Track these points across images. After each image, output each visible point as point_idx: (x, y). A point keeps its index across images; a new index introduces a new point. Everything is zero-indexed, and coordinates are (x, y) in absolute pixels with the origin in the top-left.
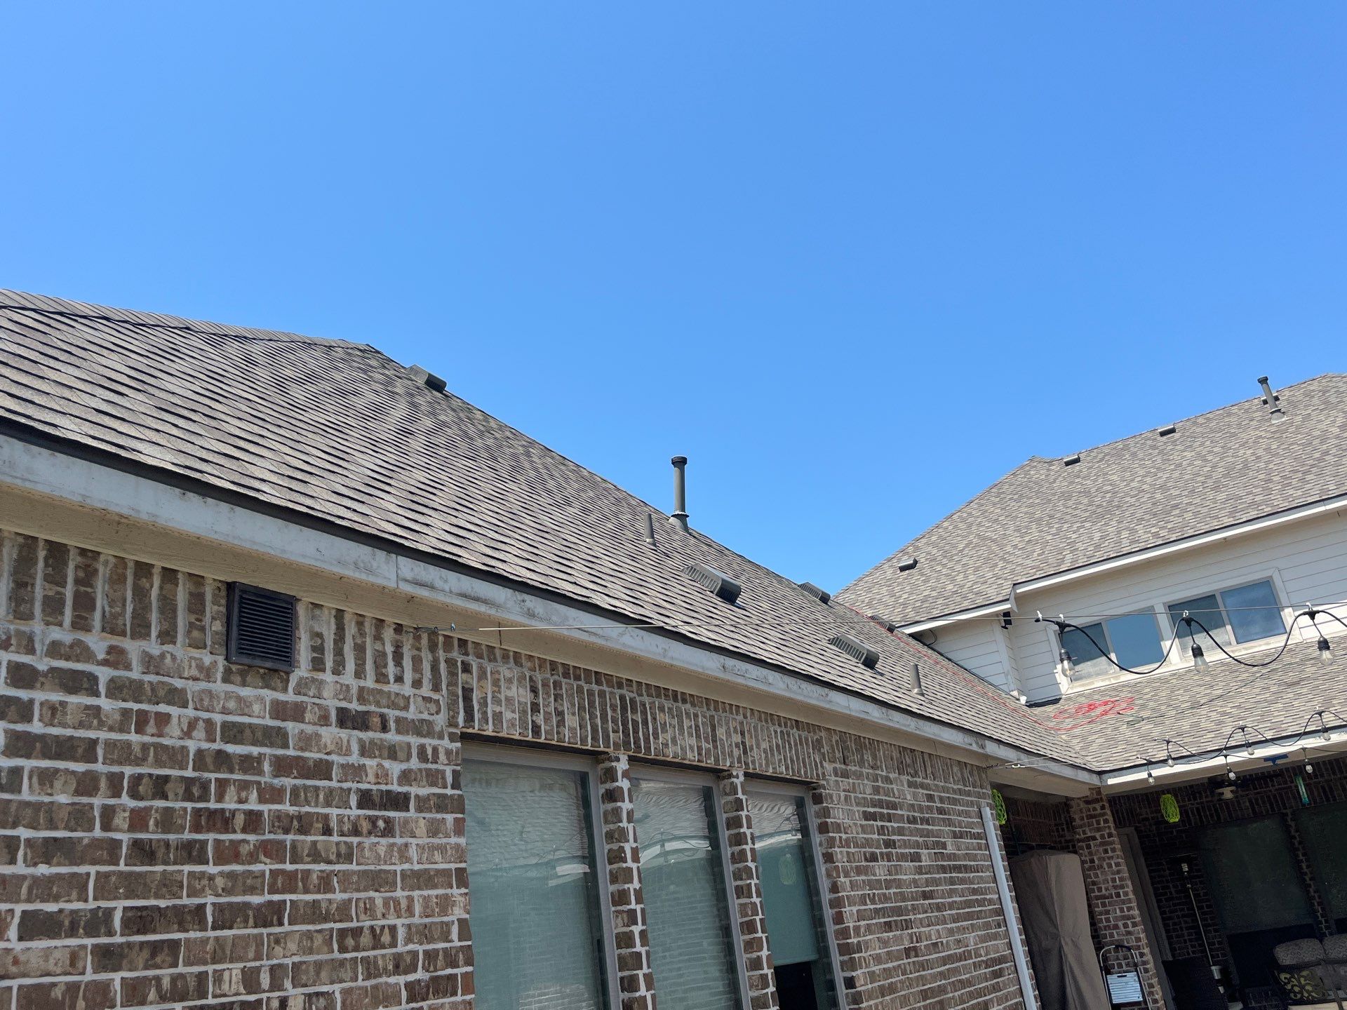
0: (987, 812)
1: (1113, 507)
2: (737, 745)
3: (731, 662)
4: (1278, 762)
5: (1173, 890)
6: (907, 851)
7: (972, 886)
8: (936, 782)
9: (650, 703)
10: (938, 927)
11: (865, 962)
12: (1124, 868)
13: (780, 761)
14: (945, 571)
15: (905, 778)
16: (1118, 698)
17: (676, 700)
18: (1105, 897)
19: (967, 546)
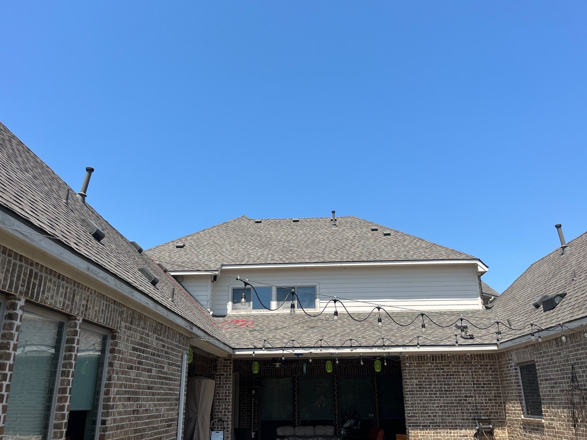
0: (185, 357)
1: (269, 244)
2: (83, 306)
3: (92, 267)
4: (299, 356)
5: (246, 400)
6: (147, 367)
7: (170, 387)
8: (168, 340)
9: (45, 277)
10: (150, 402)
11: (114, 414)
12: (231, 388)
13: (102, 317)
14: (195, 252)
15: (155, 335)
16: (248, 320)
17: (59, 278)
18: (221, 399)
19: (208, 244)
